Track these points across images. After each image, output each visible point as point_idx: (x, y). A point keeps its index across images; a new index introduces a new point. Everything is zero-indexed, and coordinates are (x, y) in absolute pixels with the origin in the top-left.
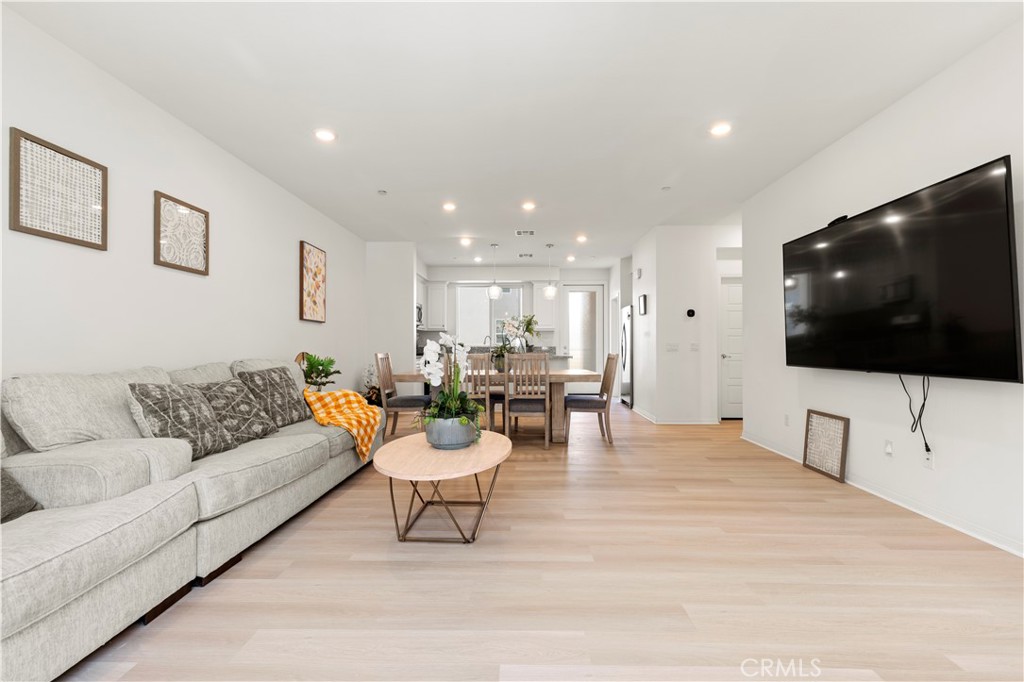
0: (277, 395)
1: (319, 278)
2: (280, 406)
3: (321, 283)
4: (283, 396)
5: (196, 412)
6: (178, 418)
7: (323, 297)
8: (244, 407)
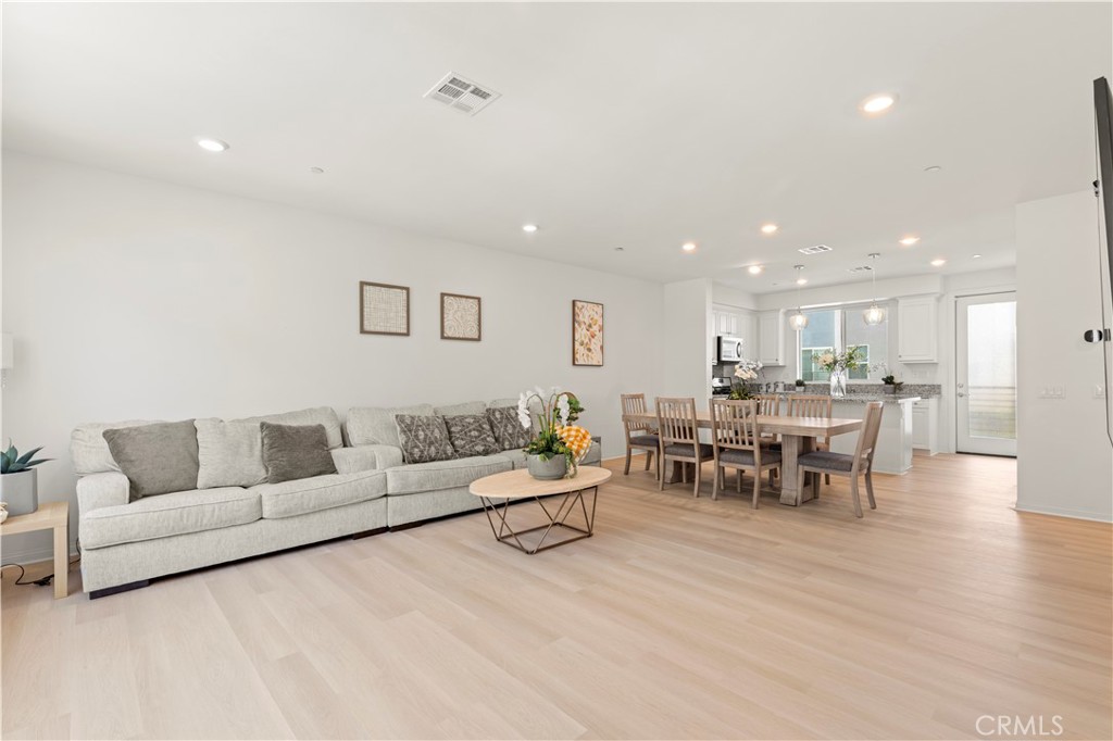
0: (509, 426)
1: (595, 328)
2: (510, 435)
3: (597, 333)
4: (514, 427)
5: (429, 434)
6: (417, 436)
7: (600, 344)
8: (474, 433)
